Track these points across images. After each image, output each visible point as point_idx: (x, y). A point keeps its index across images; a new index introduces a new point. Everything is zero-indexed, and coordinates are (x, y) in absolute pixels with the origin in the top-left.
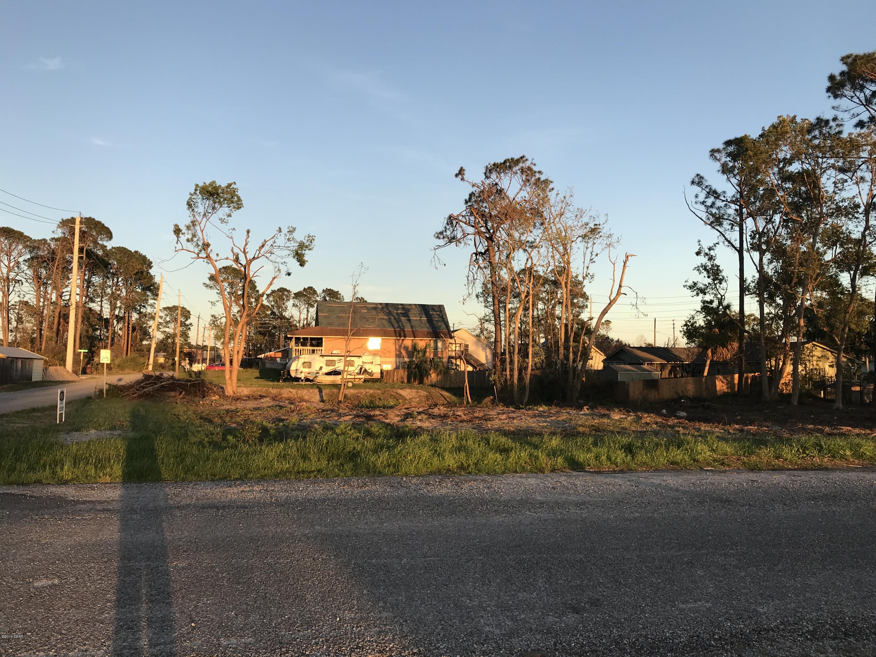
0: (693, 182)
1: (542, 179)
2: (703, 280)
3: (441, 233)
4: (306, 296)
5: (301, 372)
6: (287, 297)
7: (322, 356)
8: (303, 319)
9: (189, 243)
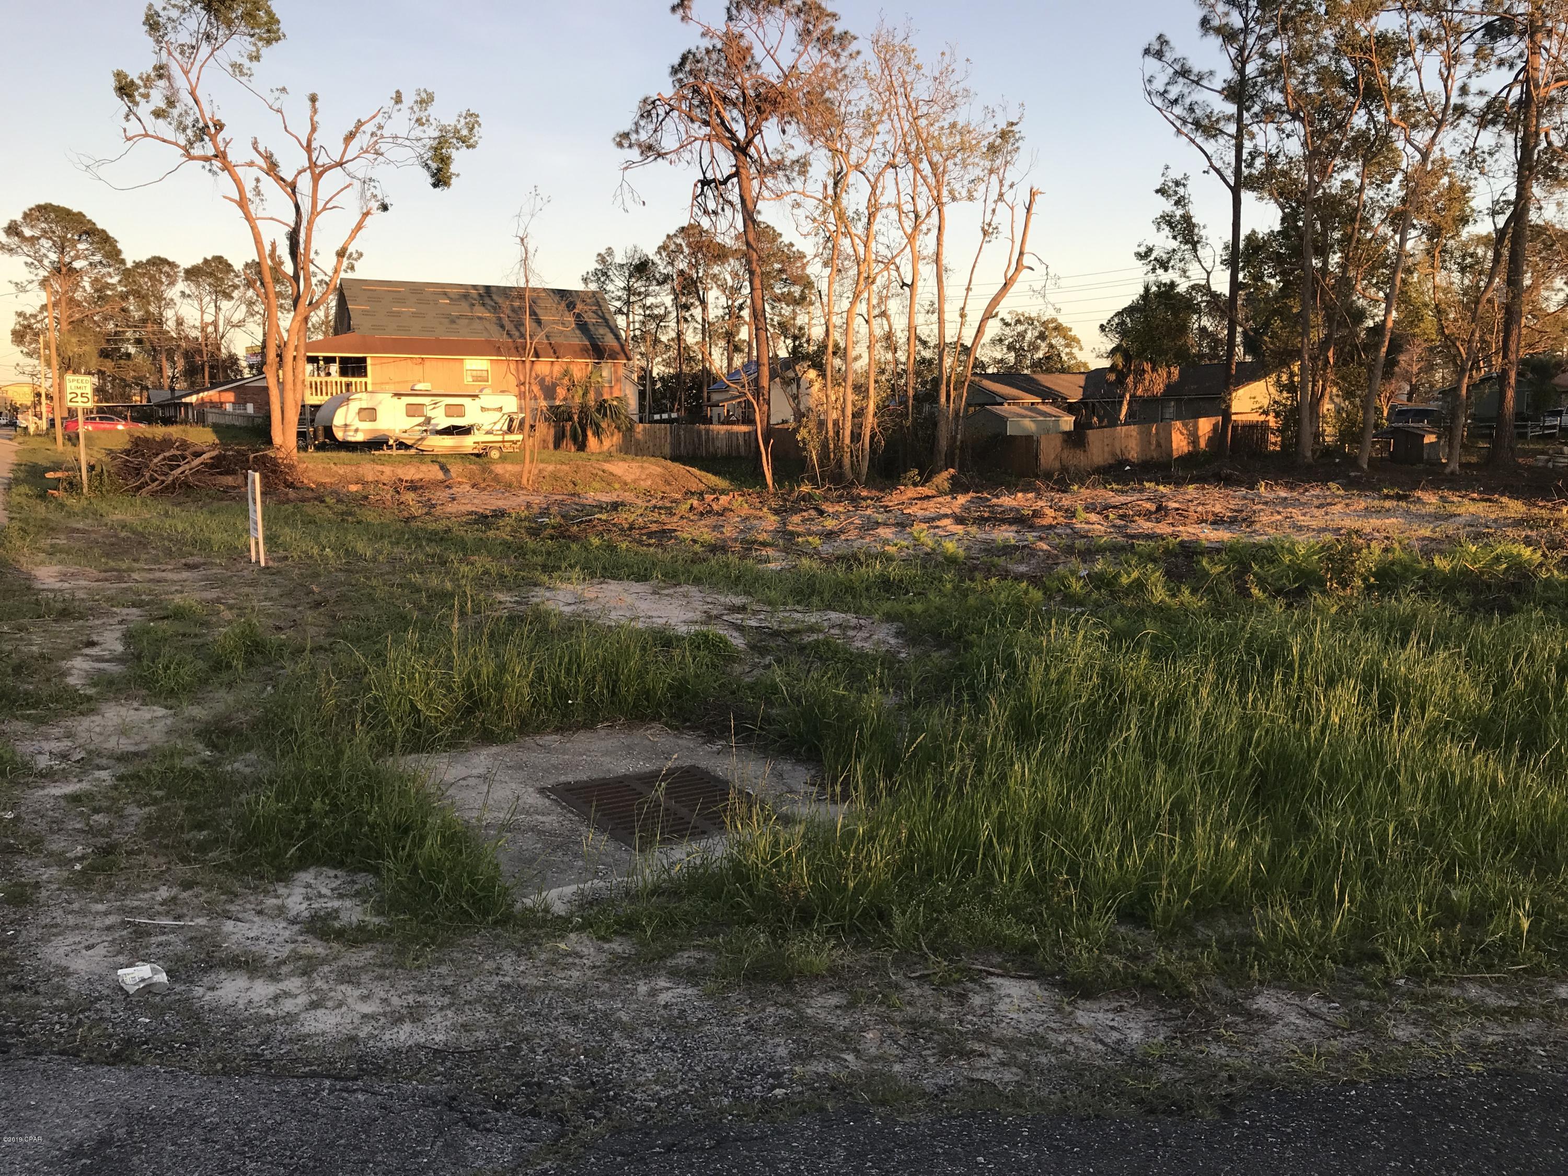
0: (1147, 52)
1: (836, 32)
2: (1164, 241)
3: (626, 135)
4: (211, 274)
5: (357, 430)
6: (168, 276)
7: (398, 395)
8: (207, 325)
9: (160, 121)
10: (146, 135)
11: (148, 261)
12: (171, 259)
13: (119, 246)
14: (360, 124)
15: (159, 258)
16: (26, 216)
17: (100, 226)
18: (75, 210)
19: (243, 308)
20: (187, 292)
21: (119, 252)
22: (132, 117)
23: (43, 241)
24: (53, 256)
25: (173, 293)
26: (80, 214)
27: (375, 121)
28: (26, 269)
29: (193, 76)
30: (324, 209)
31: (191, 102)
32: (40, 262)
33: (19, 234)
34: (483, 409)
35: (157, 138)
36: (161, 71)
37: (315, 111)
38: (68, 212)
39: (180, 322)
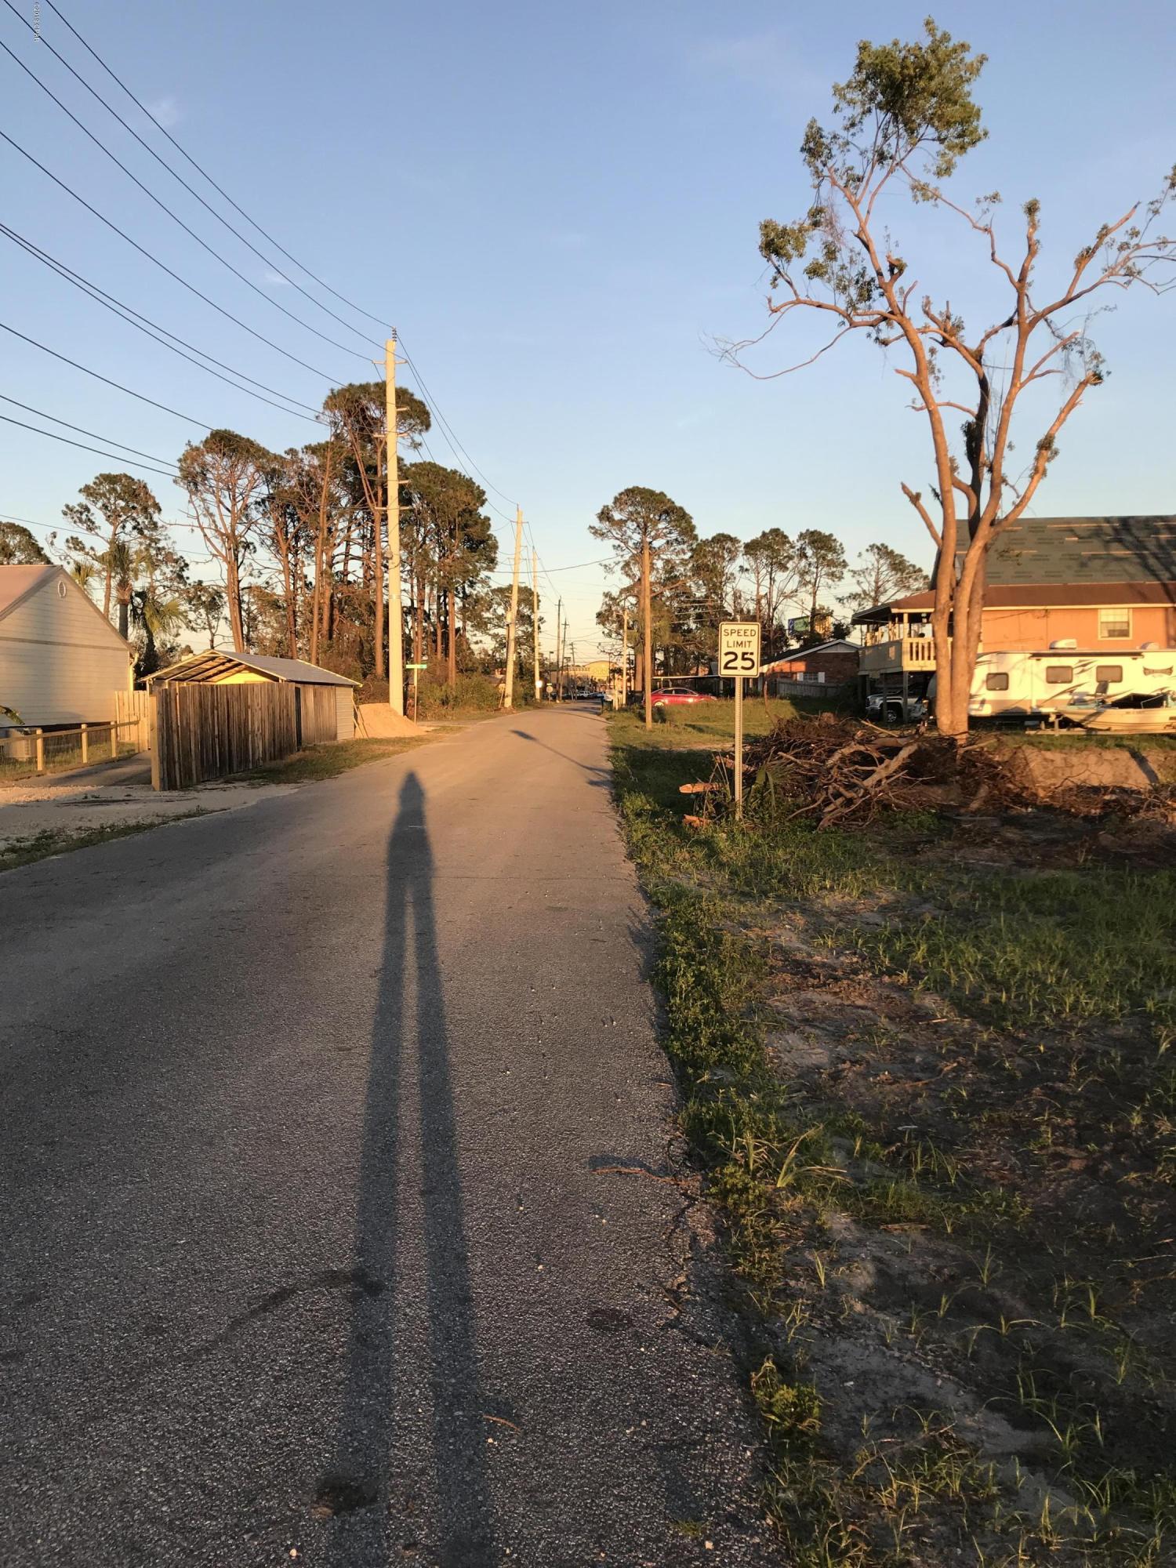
4: (769, 547)
5: (983, 702)
6: (730, 552)
7: (1037, 656)
8: (762, 597)
9: (817, 280)
10: (798, 302)
11: (714, 538)
12: (733, 536)
13: (694, 522)
14: (1105, 232)
15: (723, 535)
16: (616, 500)
17: (678, 504)
18: (658, 491)
19: (797, 578)
20: (746, 566)
21: (693, 528)
22: (780, 281)
23: (629, 524)
24: (637, 537)
25: (732, 568)
26: (662, 494)
27: (1128, 226)
28: (613, 552)
29: (862, 208)
30: (1032, 377)
31: (859, 246)
32: (626, 543)
33: (609, 519)
34: (1147, 671)
35: (811, 304)
36: (817, 217)
37: (1034, 225)
38: (652, 493)
39: (737, 596)
